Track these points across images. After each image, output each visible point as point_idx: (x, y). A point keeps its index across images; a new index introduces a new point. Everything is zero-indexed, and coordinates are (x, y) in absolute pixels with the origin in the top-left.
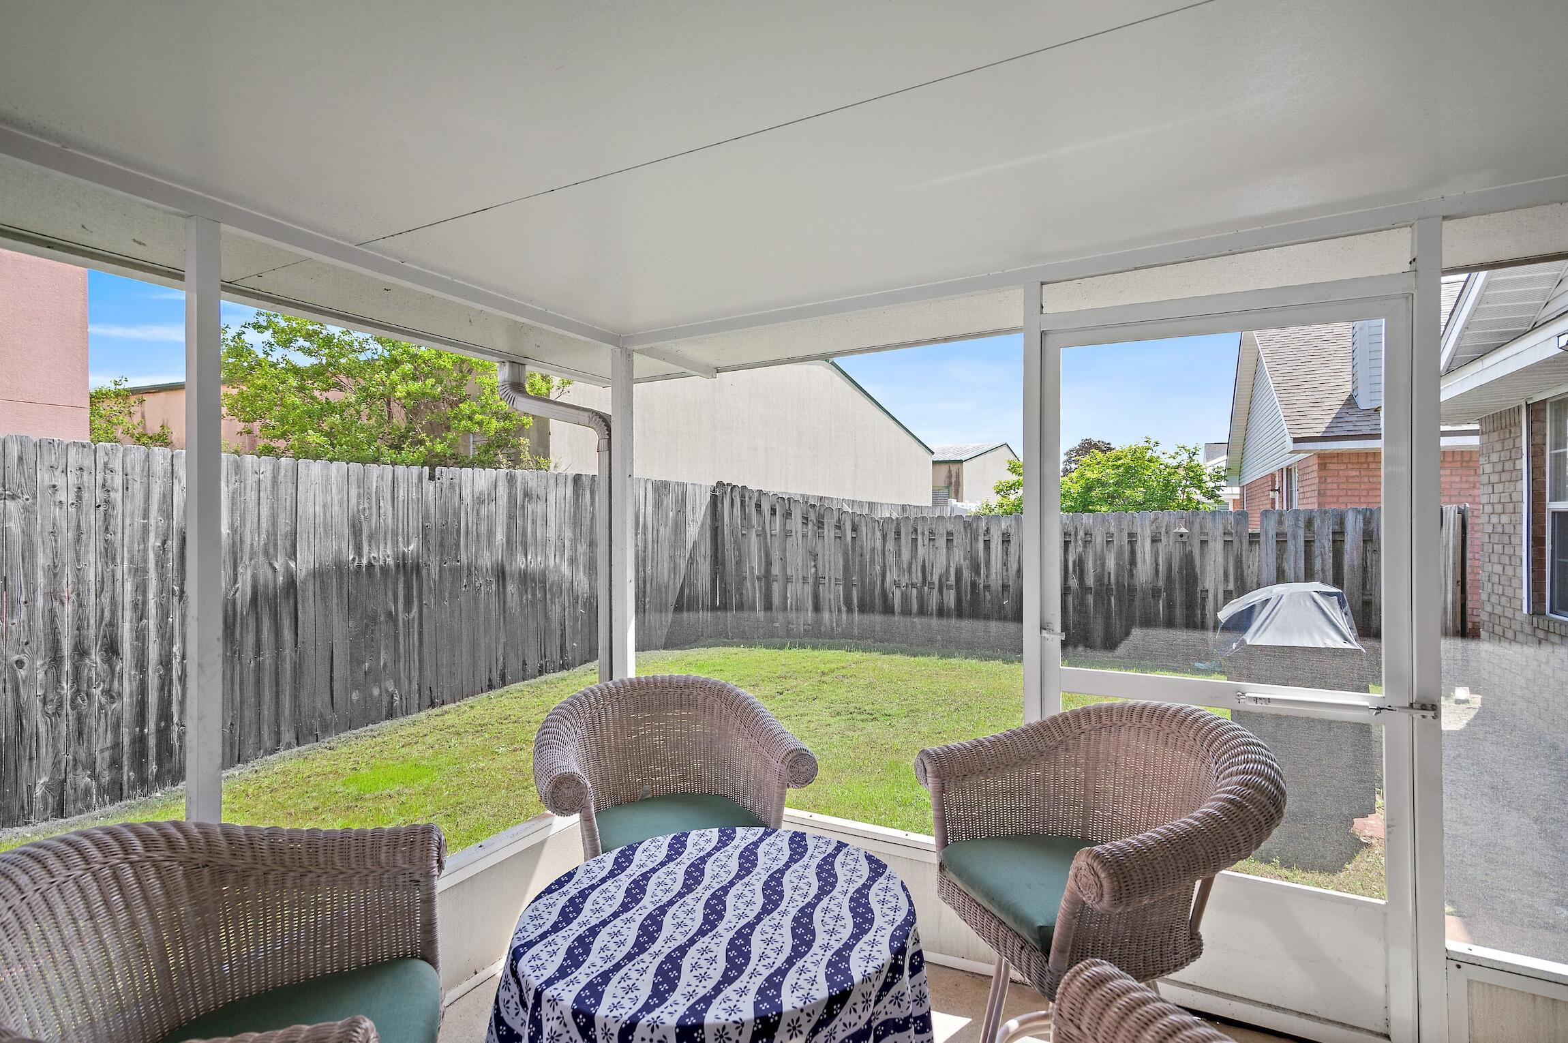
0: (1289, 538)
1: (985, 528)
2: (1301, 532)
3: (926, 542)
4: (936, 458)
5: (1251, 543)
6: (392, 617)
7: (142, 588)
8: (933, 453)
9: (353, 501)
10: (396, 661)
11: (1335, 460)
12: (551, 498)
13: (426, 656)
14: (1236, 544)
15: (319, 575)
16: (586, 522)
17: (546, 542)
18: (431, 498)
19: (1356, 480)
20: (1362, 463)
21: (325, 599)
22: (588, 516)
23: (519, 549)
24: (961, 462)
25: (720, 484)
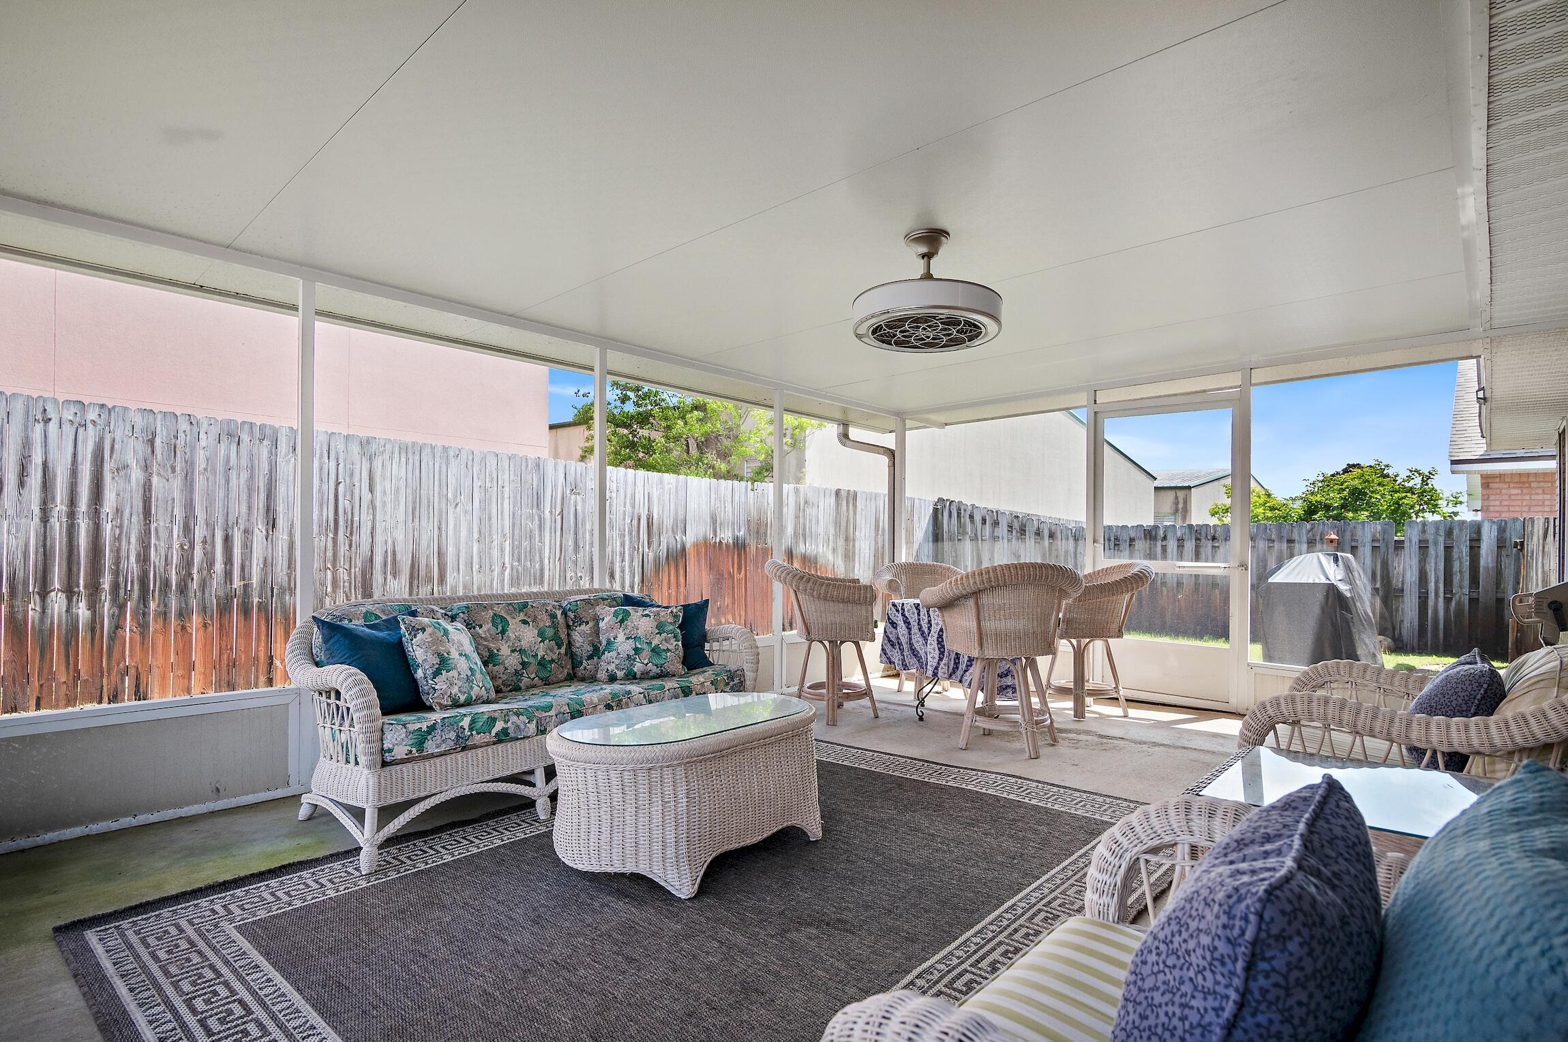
0: (1431, 545)
1: (1162, 536)
2: (1441, 539)
3: (1112, 547)
4: (1157, 484)
5: (1396, 548)
6: (731, 576)
7: (623, 545)
8: (1155, 479)
9: (712, 502)
10: (733, 603)
11: (1498, 480)
12: (821, 505)
13: (748, 603)
14: (1383, 549)
15: (696, 545)
16: (843, 524)
17: (818, 535)
18: (752, 502)
19: (1519, 497)
20: (1524, 483)
21: (699, 561)
22: (845, 519)
23: (801, 539)
24: (1189, 488)
25: (941, 500)
